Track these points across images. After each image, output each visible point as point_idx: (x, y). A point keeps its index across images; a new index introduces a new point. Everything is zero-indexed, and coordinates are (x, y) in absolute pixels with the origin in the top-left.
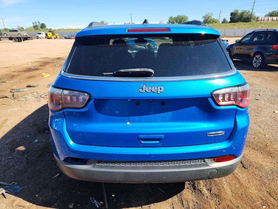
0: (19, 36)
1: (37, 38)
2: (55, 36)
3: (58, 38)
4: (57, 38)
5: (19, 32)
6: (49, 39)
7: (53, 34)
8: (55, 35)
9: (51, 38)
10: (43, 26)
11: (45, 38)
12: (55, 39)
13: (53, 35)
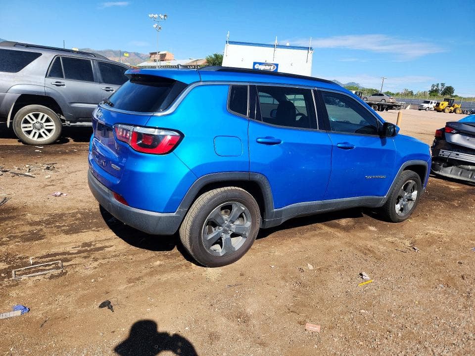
0: (383, 102)
1: (420, 110)
2: (452, 108)
3: (458, 111)
4: (455, 111)
5: (385, 97)
6: (441, 112)
7: (450, 105)
8: (453, 106)
9: (443, 111)
10: (449, 90)
11: (433, 109)
12: (450, 112)
13: (450, 107)
